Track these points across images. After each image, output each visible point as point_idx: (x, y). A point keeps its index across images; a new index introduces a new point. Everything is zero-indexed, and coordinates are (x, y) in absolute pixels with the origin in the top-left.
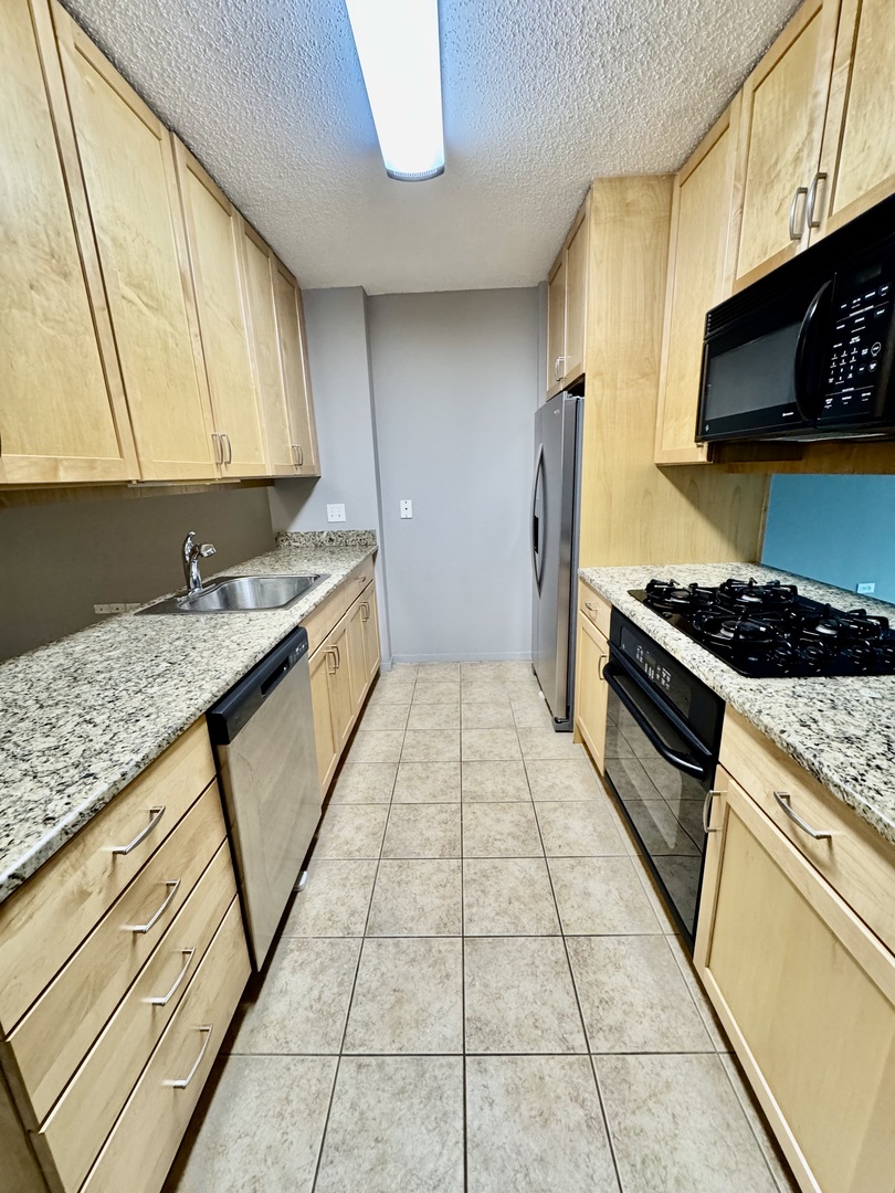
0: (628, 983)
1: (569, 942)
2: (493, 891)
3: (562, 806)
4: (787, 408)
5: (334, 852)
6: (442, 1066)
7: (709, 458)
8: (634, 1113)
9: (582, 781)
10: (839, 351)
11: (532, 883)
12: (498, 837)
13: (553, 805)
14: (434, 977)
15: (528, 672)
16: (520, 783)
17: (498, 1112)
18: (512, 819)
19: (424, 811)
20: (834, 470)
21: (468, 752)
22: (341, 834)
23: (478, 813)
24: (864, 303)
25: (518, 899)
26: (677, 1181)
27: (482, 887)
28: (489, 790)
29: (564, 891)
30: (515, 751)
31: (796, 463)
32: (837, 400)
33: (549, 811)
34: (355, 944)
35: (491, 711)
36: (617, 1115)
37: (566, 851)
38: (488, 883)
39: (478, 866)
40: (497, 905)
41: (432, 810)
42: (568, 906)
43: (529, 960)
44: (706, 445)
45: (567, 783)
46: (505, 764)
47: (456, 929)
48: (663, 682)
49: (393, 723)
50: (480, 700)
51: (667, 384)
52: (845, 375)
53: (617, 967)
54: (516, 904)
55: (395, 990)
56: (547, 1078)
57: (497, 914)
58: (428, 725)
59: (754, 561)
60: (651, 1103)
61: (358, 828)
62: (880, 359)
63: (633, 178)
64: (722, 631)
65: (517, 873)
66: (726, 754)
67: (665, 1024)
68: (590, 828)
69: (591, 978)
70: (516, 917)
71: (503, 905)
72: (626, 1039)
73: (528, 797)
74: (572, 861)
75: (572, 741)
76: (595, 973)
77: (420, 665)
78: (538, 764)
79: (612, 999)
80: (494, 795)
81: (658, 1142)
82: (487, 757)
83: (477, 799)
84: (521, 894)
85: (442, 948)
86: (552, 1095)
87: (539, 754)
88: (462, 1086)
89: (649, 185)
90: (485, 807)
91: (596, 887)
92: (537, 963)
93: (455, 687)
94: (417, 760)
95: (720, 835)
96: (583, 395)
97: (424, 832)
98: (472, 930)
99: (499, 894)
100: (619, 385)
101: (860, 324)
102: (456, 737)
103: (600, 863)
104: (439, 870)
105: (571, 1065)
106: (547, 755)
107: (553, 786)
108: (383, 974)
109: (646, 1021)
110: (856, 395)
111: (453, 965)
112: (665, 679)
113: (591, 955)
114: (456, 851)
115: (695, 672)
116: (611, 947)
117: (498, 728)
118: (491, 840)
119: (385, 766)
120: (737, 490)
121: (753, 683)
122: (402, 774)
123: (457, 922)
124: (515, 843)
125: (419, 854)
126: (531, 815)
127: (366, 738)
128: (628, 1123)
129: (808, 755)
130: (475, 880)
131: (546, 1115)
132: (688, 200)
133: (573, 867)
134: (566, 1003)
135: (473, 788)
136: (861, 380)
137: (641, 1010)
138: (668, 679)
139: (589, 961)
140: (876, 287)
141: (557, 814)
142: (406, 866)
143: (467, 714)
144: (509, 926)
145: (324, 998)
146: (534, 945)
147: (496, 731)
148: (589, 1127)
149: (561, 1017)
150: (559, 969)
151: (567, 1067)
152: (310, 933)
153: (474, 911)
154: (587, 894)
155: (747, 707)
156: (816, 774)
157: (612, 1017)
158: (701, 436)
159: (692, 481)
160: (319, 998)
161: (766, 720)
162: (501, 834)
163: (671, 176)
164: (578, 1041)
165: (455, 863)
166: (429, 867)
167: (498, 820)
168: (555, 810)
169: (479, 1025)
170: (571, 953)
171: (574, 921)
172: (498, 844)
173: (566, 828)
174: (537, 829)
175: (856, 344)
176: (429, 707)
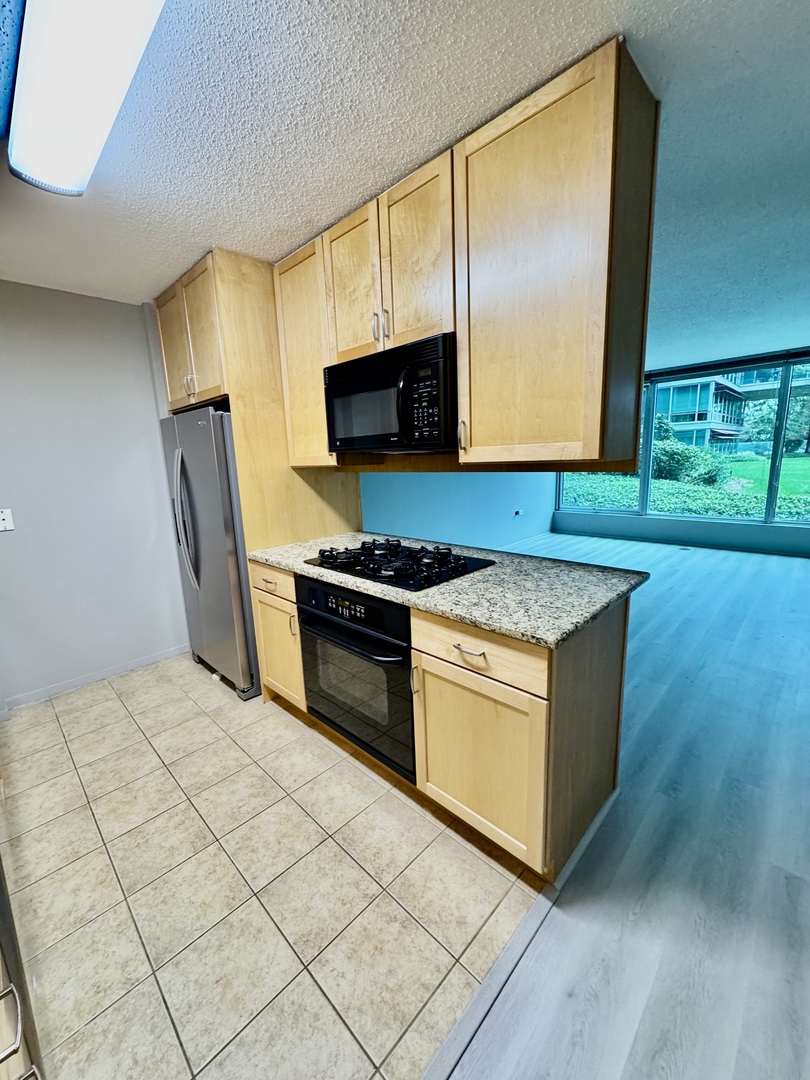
0: (384, 833)
1: (336, 837)
2: (260, 845)
3: (281, 753)
4: (394, 435)
5: (57, 933)
6: (293, 990)
7: (338, 463)
8: (423, 897)
9: (287, 727)
10: (417, 408)
11: (288, 818)
12: (241, 804)
13: (273, 755)
14: (248, 941)
15: (189, 665)
16: (235, 753)
17: (349, 976)
18: (246, 784)
19: (151, 827)
20: (404, 470)
21: (169, 754)
22: (54, 910)
23: (211, 797)
24: (426, 387)
25: (284, 836)
26: (457, 908)
27: (250, 849)
28: (210, 774)
29: (315, 808)
30: (216, 732)
31: (381, 466)
32: (421, 434)
33: (273, 761)
34: (149, 986)
35: (171, 710)
36: (415, 907)
37: (302, 781)
38: (253, 842)
39: (237, 837)
40: (270, 852)
41: (160, 821)
42: (323, 815)
43: (316, 869)
44: (334, 454)
45: (275, 734)
46: (213, 746)
47: (246, 892)
48: (358, 614)
49: (52, 770)
50: (153, 705)
51: (292, 410)
52: (423, 421)
53: (373, 829)
54: (285, 841)
55: (217, 982)
56: (369, 926)
57: (274, 858)
58: (102, 751)
59: (359, 530)
60: (428, 884)
61: (76, 891)
62: (438, 415)
63: (246, 256)
64: (383, 572)
65: (273, 820)
66: (417, 641)
67: (414, 838)
68: (310, 756)
69: (362, 846)
70: (290, 849)
71: (275, 849)
72: (399, 863)
73: (249, 761)
74: (310, 785)
75: (262, 703)
76: (362, 842)
77: (50, 701)
78: (243, 732)
79: (380, 849)
80: (216, 774)
81: (441, 899)
82: (190, 749)
83: (201, 788)
84: (285, 831)
85: (242, 916)
86: (377, 932)
87: (239, 724)
88: (316, 986)
89: (257, 266)
90: (215, 788)
91: (335, 791)
92: (322, 866)
93: (115, 705)
94: (111, 789)
95: (421, 692)
96: (229, 411)
97: (163, 844)
98: (258, 885)
99: (266, 844)
100: (256, 406)
101: (425, 397)
102: (146, 747)
103: (329, 774)
104: (200, 863)
105: (377, 906)
106: (246, 722)
107: (265, 742)
108: (196, 981)
109: (403, 846)
110: (431, 432)
111: (259, 919)
112: (360, 612)
113: (355, 834)
114: (209, 837)
115: (387, 598)
116: (363, 820)
117: (187, 720)
118: (235, 810)
119: (70, 815)
120: (343, 484)
121: (421, 593)
122: (99, 811)
123: (243, 888)
124: (259, 799)
125: (170, 865)
126: (260, 772)
127: (20, 802)
128: (423, 905)
129: (468, 616)
130: (239, 848)
131: (379, 946)
132: (286, 286)
133: (312, 789)
134: (354, 874)
135: (192, 781)
136: (431, 425)
137: (398, 842)
138: (363, 611)
139: (355, 838)
140: (431, 380)
141: (280, 760)
142: (162, 884)
143: (144, 722)
144: (288, 859)
145: (140, 1058)
146: (313, 857)
147: (187, 724)
148: (405, 927)
149: (357, 884)
150: (339, 858)
151: (377, 909)
152: (77, 1025)
153: (253, 870)
154: (331, 799)
155: (428, 605)
156: (475, 624)
157: (385, 860)
158: (332, 448)
159: (316, 479)
160: (136, 1062)
161: (441, 608)
162: (242, 800)
163: (271, 265)
164: (375, 889)
165: (213, 849)
166: (188, 868)
167: (233, 792)
168: (277, 758)
169: (305, 939)
170: (341, 842)
171: (331, 821)
172: (244, 808)
173: (293, 765)
174: (270, 779)
175: (425, 406)
176: (92, 735)
